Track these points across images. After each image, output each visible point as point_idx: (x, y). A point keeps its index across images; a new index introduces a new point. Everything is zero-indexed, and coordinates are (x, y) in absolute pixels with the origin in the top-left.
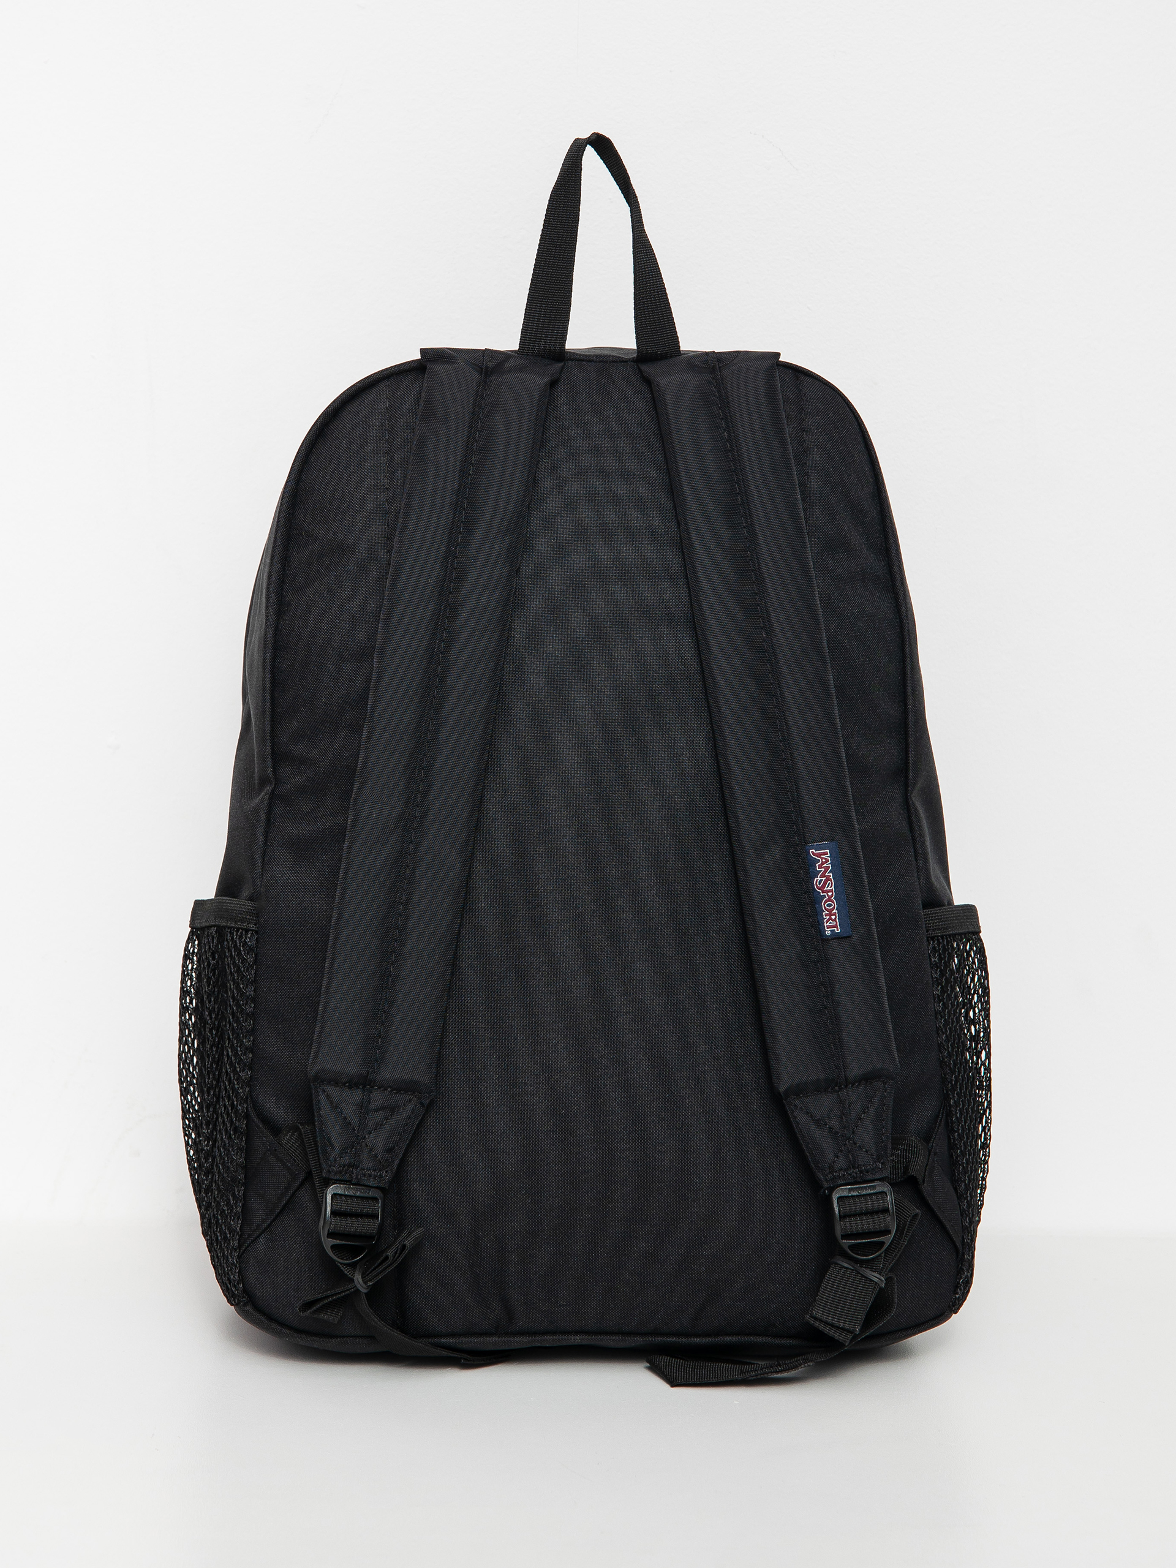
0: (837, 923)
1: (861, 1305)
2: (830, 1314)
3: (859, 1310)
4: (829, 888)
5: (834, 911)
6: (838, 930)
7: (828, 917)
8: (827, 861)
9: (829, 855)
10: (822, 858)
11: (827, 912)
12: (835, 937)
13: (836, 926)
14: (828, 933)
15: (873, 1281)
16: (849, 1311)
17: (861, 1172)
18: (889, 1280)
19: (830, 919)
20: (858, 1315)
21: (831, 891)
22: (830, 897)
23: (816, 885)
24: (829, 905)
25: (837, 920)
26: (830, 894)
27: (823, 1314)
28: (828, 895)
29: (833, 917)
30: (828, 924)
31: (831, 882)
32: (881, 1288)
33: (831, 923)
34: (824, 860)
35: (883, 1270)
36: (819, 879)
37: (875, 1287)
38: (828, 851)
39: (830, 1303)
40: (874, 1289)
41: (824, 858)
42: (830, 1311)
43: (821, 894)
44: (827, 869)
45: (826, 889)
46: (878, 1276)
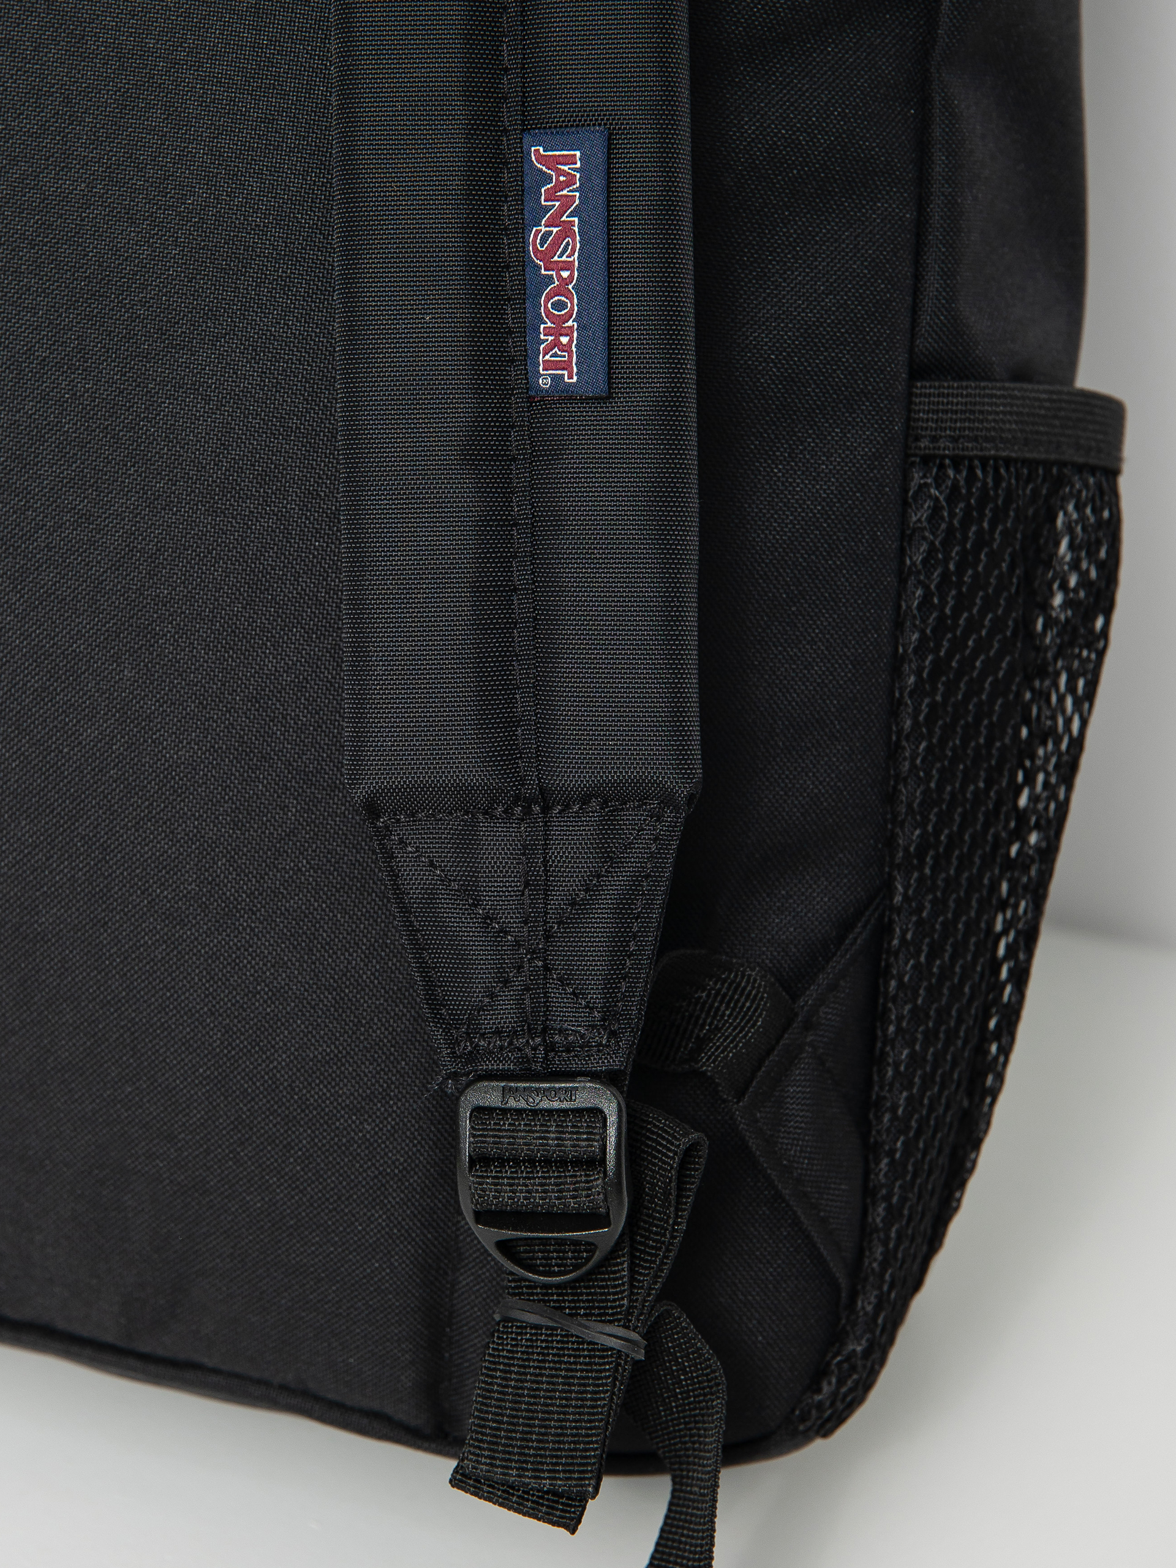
0: (570, 357)
1: (590, 1421)
2: (510, 1460)
3: (588, 1436)
4: (564, 258)
5: (570, 323)
6: (570, 377)
7: (550, 338)
8: (570, 183)
9: (578, 165)
10: (560, 173)
11: (549, 324)
12: (564, 396)
13: (567, 366)
14: (544, 383)
15: (612, 1349)
16: (559, 1442)
17: (551, 1048)
18: (652, 1335)
19: (556, 343)
20: (586, 1450)
21: (568, 266)
22: (566, 282)
23: (534, 245)
24: (559, 306)
25: (574, 350)
26: (565, 274)
27: (491, 1465)
28: (559, 277)
29: (564, 340)
30: (547, 357)
31: (574, 240)
32: (636, 1363)
33: (555, 355)
34: (562, 178)
35: (632, 1314)
36: (544, 229)
37: (619, 1364)
38: (578, 153)
39: (506, 1431)
40: (616, 1370)
41: (565, 173)
42: (509, 1453)
43: (543, 272)
44: (567, 201)
45: (556, 258)
46: (621, 1332)
